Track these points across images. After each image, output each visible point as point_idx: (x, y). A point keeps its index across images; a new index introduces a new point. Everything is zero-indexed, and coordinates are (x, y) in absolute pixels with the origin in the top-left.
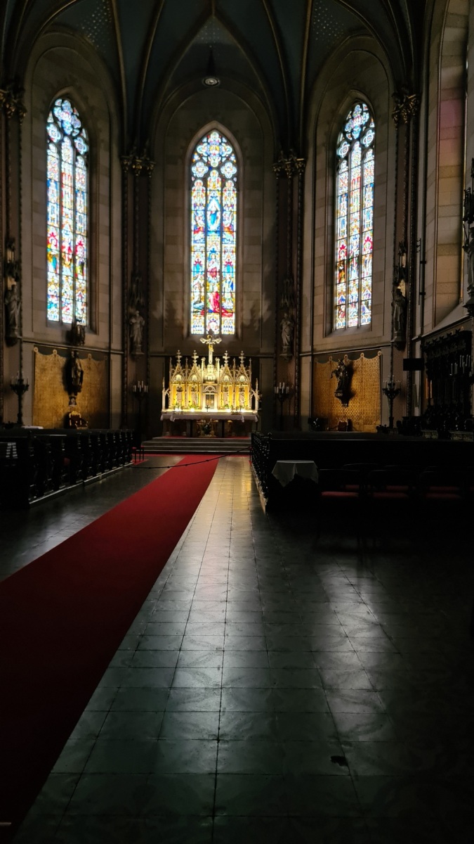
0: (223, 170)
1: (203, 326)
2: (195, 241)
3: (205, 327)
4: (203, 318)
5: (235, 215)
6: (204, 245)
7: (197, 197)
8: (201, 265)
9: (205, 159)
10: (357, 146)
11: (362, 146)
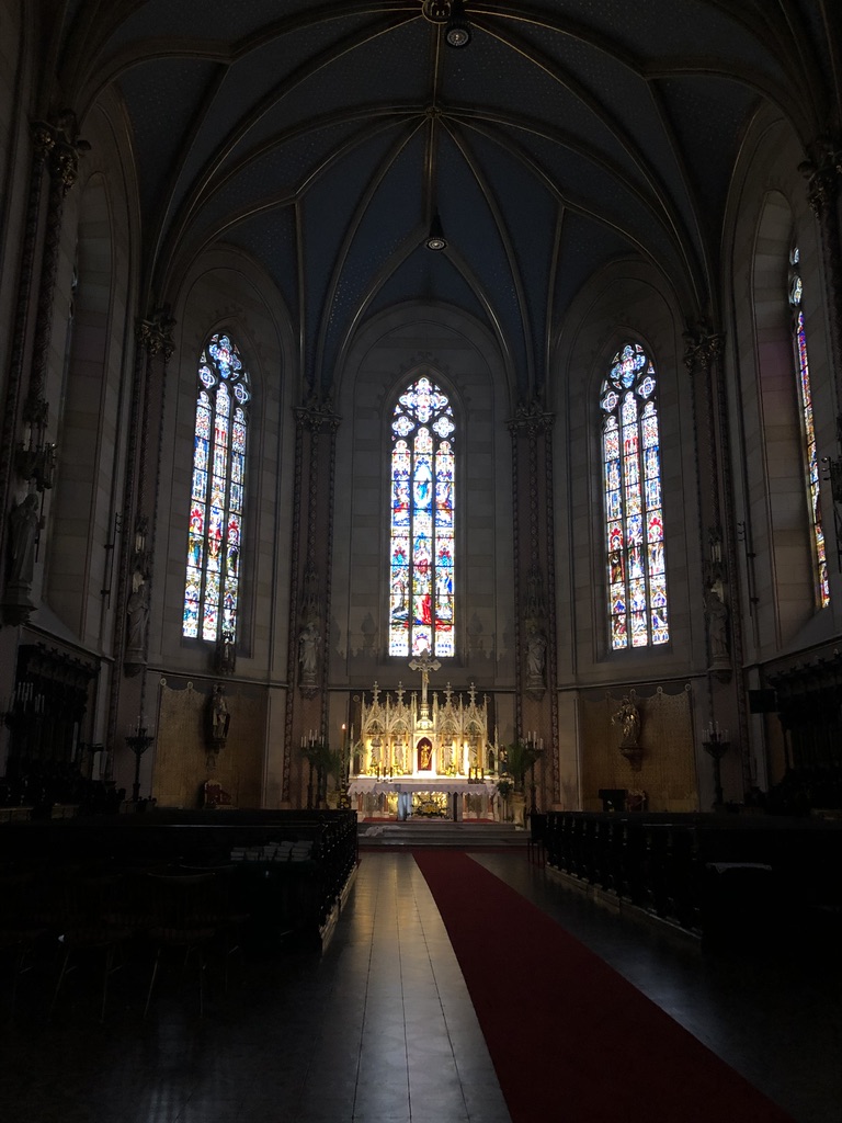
0: (436, 427)
1: (407, 643)
2: (396, 523)
3: (410, 646)
4: (407, 632)
5: (453, 487)
6: (408, 528)
7: (400, 463)
8: (404, 557)
9: (411, 413)
10: (629, 397)
11: (638, 398)
